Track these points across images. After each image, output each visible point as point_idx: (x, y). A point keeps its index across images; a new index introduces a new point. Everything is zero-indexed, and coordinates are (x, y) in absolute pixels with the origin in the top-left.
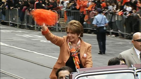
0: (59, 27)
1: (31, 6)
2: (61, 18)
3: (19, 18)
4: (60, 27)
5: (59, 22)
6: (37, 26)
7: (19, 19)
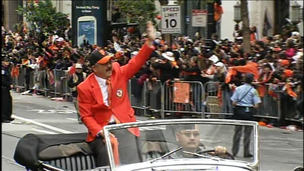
0: (206, 112)
1: (156, 73)
2: (210, 95)
3: (133, 95)
4: (209, 112)
5: (207, 104)
6: (165, 110)
7: (132, 97)
